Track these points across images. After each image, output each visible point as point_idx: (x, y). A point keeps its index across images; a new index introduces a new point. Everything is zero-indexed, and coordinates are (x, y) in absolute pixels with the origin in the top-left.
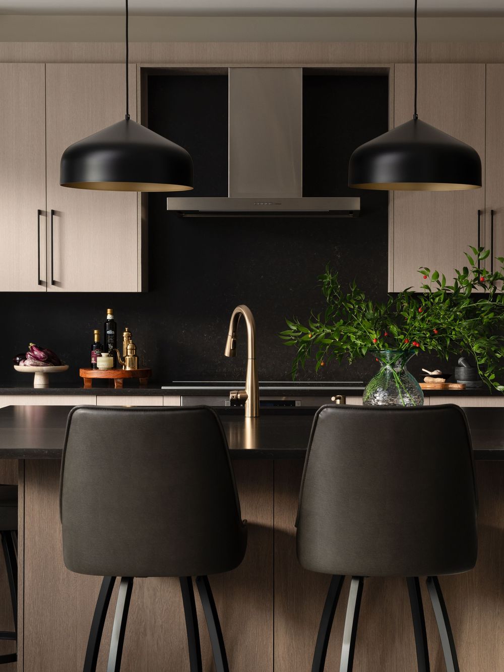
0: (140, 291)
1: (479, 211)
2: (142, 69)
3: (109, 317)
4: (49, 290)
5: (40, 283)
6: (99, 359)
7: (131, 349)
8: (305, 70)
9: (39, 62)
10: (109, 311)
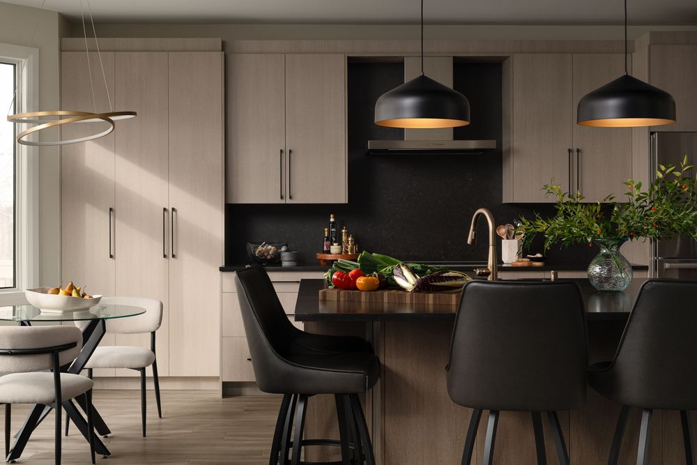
0: (347, 202)
1: (569, 149)
2: (348, 57)
3: (332, 220)
4: (287, 202)
5: (282, 197)
6: (332, 247)
7: (352, 241)
8: (455, 58)
9: (281, 53)
10: (332, 216)
